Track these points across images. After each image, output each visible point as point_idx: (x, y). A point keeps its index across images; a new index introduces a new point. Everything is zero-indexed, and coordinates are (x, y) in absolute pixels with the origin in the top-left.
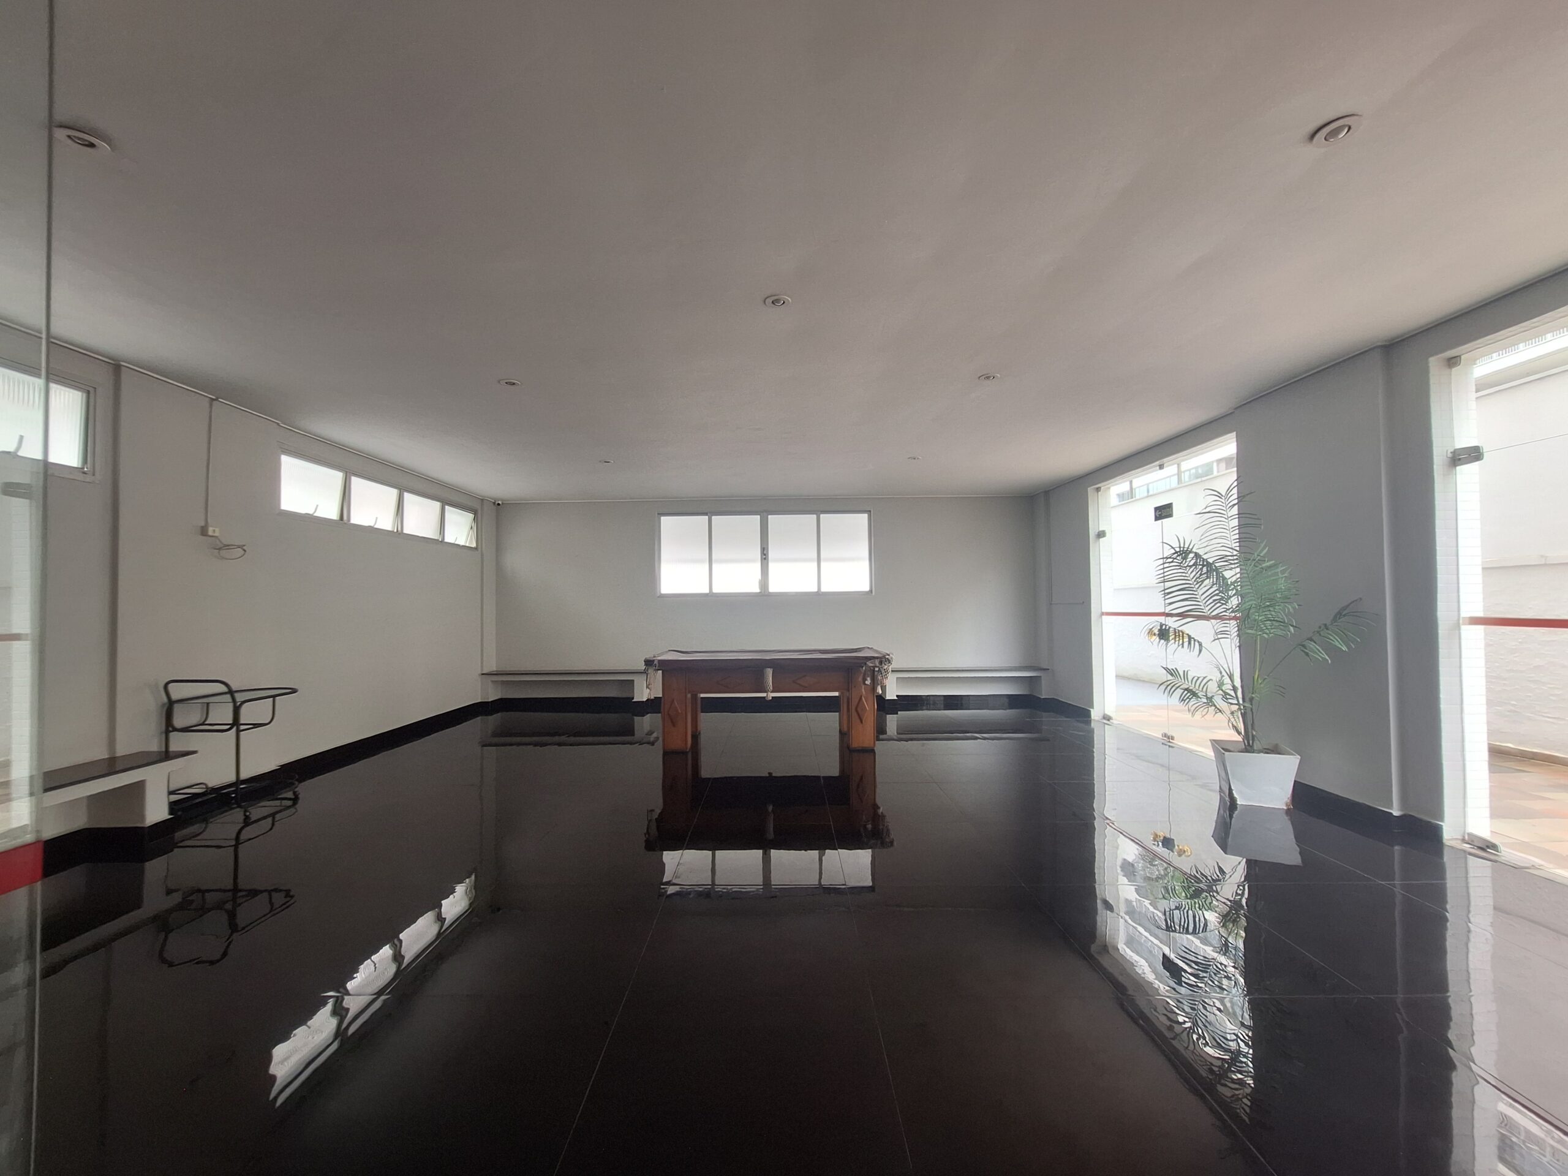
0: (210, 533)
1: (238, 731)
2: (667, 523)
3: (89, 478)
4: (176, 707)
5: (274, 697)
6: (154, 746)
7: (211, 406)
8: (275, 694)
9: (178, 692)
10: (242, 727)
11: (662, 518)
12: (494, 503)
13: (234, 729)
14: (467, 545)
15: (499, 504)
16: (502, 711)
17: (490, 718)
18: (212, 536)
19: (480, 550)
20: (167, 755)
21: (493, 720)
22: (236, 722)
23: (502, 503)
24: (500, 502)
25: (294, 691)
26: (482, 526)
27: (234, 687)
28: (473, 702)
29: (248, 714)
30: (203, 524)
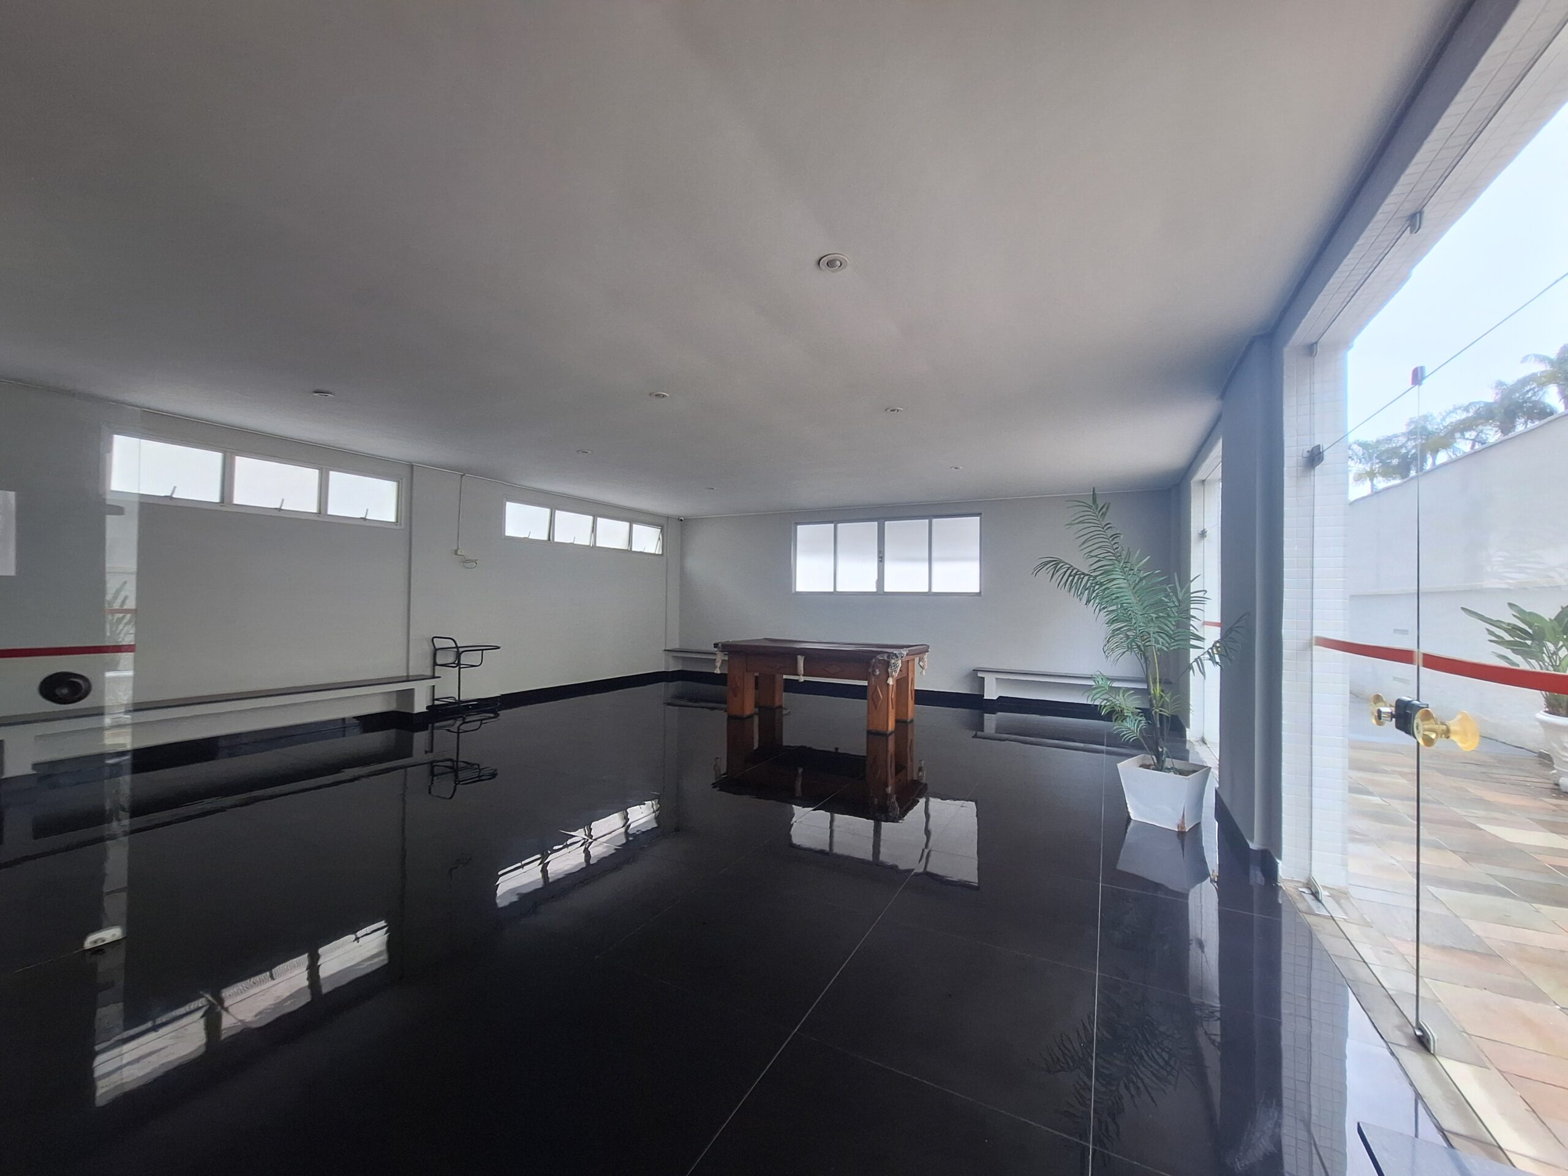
0: (459, 553)
1: (460, 668)
2: (803, 531)
3: (398, 527)
4: (438, 652)
5: (483, 650)
6: (429, 673)
7: (461, 478)
8: (482, 649)
9: (439, 643)
10: (462, 666)
11: (798, 527)
12: (679, 519)
13: (458, 667)
14: (657, 553)
15: (681, 520)
16: (683, 680)
17: (670, 684)
18: (460, 555)
19: (665, 555)
20: (434, 677)
21: (674, 687)
22: (459, 664)
23: (685, 519)
24: (682, 518)
25: (499, 648)
26: (667, 537)
27: (459, 645)
28: (657, 671)
29: (464, 659)
30: (456, 548)
